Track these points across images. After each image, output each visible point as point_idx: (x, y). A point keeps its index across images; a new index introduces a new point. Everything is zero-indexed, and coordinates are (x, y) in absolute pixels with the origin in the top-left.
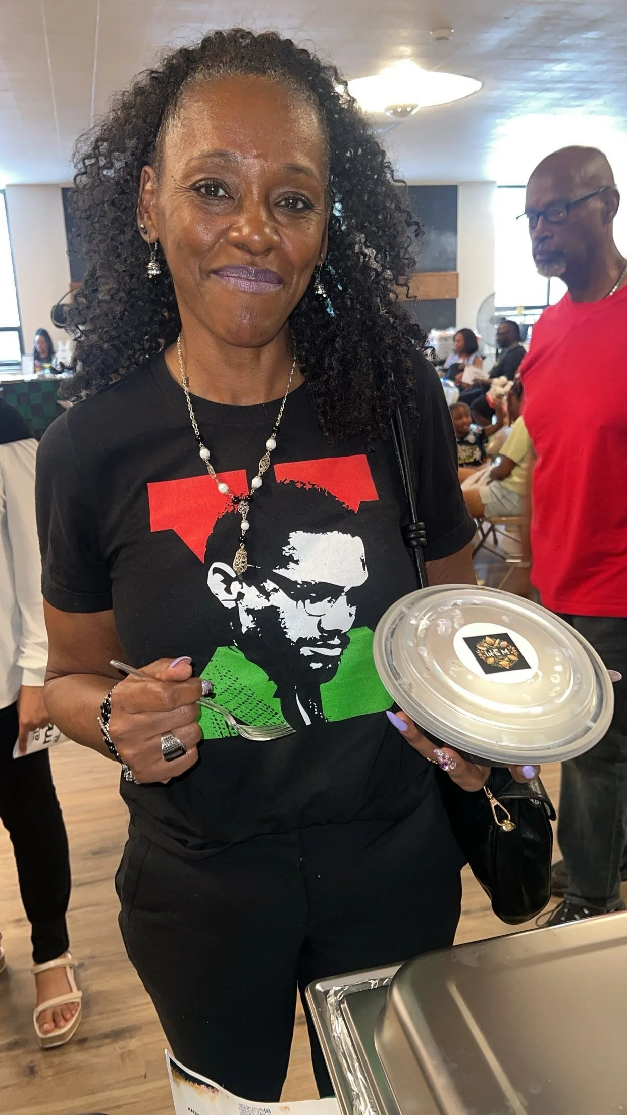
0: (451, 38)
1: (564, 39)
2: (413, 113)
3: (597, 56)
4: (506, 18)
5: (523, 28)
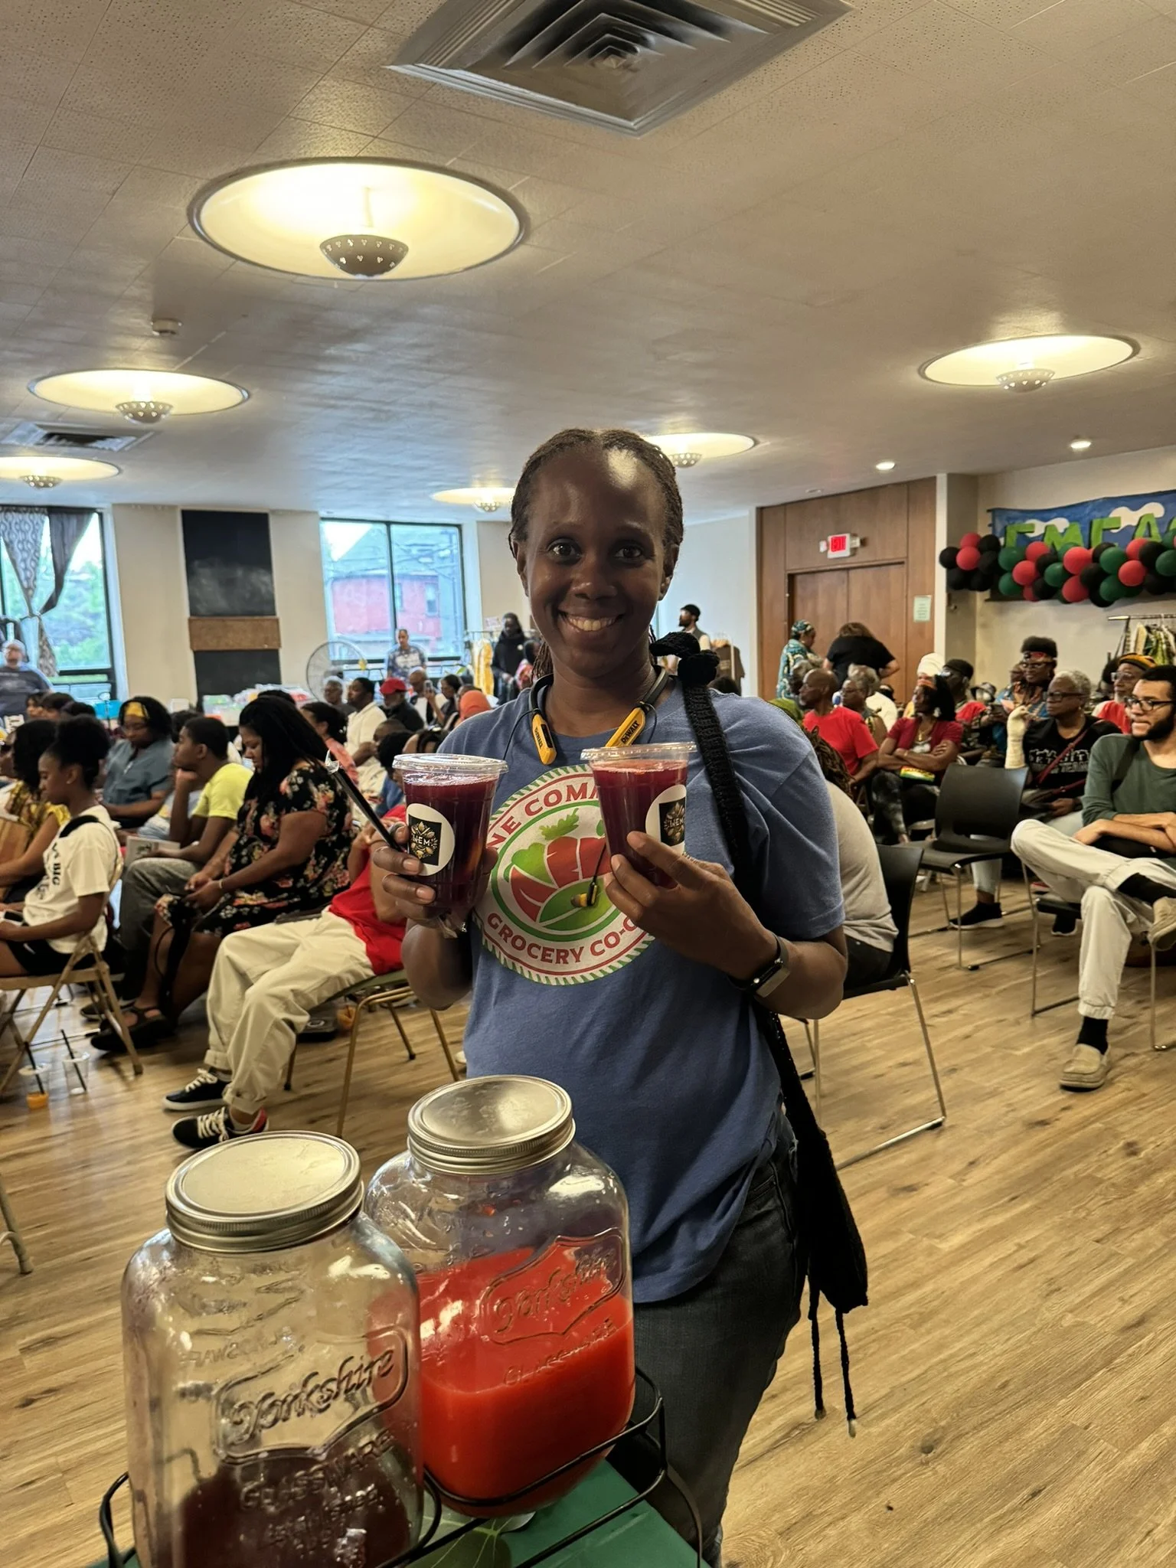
2: (159, 420)
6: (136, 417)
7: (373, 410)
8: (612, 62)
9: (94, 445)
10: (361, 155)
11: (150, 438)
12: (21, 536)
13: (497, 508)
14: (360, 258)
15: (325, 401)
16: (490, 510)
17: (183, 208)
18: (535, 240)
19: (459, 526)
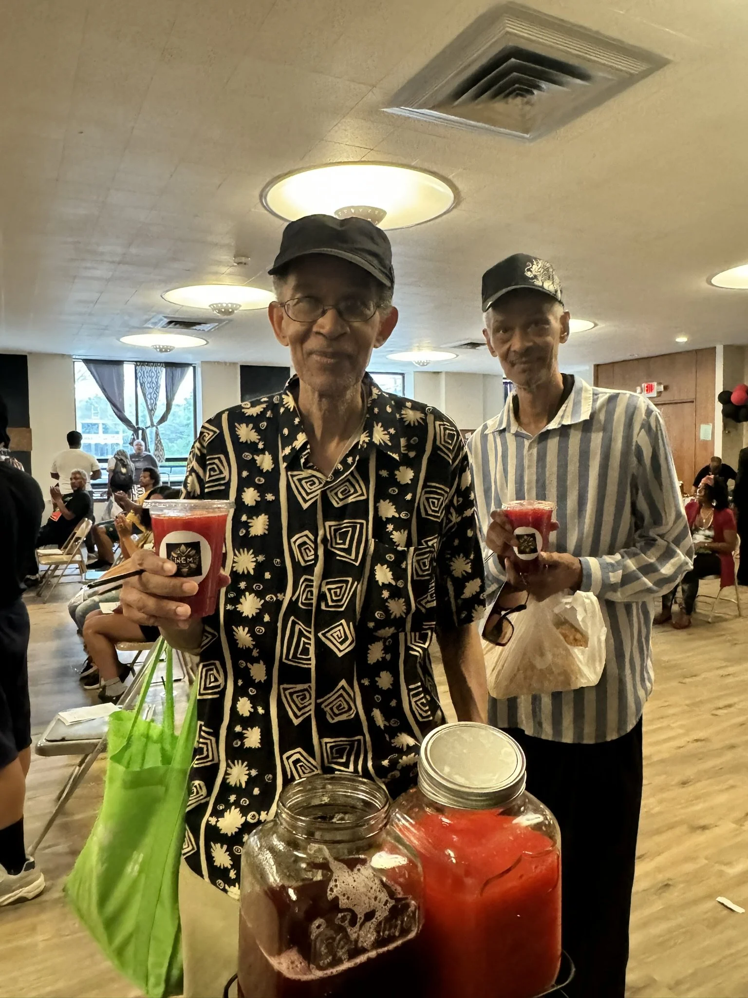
0: (249, 264)
2: (234, 313)
6: (220, 312)
8: (519, 100)
9: (194, 327)
10: (363, 160)
11: (226, 323)
12: (150, 380)
13: (427, 363)
16: (423, 365)
17: (257, 193)
18: (463, 206)
19: (403, 374)
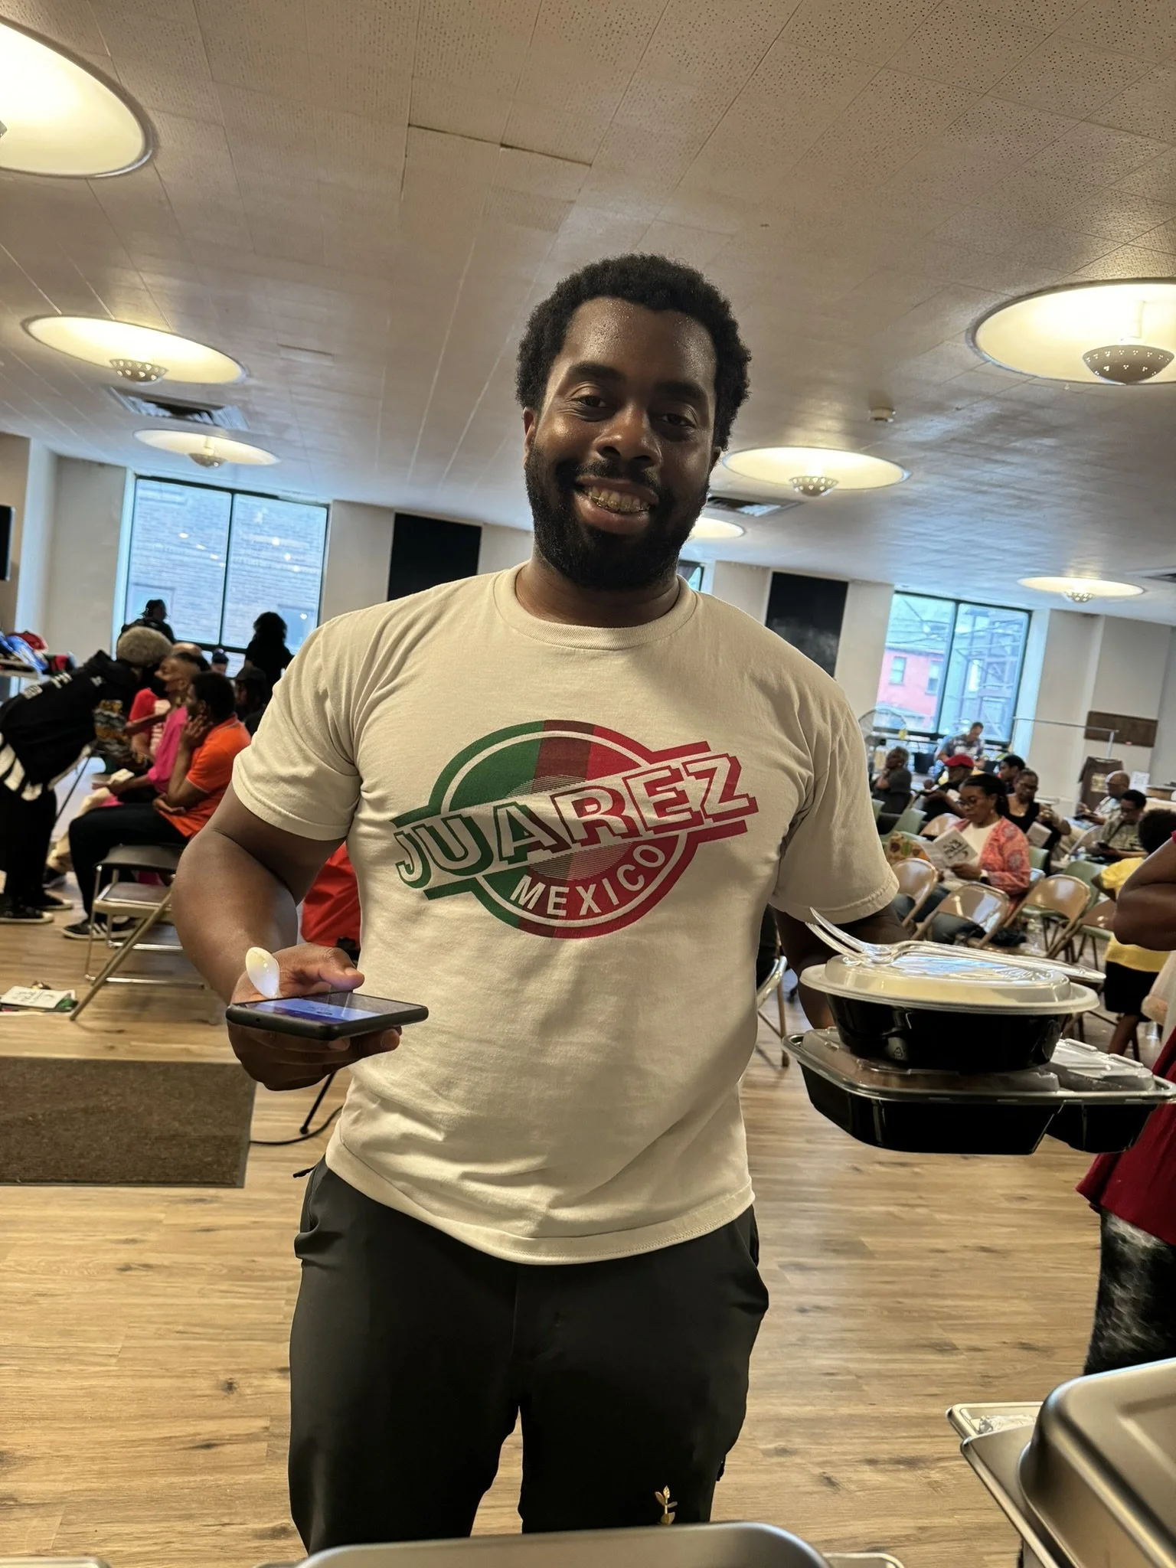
0: (891, 420)
1: (1016, 441)
2: (824, 494)
3: (1048, 465)
4: (958, 409)
5: (973, 423)
6: (805, 490)
7: (1020, 498)
9: (741, 509)
13: (1088, 599)
14: (1126, 367)
15: (979, 487)
16: (1079, 601)
19: (1029, 612)
